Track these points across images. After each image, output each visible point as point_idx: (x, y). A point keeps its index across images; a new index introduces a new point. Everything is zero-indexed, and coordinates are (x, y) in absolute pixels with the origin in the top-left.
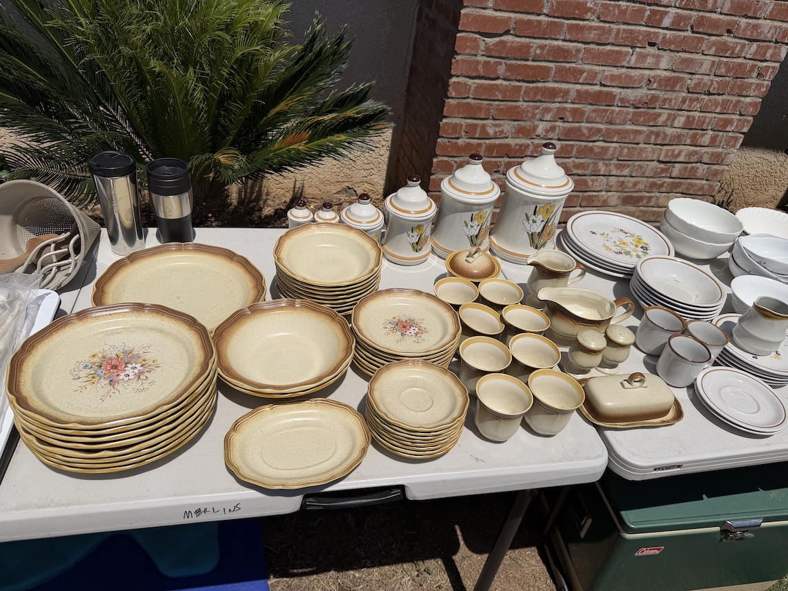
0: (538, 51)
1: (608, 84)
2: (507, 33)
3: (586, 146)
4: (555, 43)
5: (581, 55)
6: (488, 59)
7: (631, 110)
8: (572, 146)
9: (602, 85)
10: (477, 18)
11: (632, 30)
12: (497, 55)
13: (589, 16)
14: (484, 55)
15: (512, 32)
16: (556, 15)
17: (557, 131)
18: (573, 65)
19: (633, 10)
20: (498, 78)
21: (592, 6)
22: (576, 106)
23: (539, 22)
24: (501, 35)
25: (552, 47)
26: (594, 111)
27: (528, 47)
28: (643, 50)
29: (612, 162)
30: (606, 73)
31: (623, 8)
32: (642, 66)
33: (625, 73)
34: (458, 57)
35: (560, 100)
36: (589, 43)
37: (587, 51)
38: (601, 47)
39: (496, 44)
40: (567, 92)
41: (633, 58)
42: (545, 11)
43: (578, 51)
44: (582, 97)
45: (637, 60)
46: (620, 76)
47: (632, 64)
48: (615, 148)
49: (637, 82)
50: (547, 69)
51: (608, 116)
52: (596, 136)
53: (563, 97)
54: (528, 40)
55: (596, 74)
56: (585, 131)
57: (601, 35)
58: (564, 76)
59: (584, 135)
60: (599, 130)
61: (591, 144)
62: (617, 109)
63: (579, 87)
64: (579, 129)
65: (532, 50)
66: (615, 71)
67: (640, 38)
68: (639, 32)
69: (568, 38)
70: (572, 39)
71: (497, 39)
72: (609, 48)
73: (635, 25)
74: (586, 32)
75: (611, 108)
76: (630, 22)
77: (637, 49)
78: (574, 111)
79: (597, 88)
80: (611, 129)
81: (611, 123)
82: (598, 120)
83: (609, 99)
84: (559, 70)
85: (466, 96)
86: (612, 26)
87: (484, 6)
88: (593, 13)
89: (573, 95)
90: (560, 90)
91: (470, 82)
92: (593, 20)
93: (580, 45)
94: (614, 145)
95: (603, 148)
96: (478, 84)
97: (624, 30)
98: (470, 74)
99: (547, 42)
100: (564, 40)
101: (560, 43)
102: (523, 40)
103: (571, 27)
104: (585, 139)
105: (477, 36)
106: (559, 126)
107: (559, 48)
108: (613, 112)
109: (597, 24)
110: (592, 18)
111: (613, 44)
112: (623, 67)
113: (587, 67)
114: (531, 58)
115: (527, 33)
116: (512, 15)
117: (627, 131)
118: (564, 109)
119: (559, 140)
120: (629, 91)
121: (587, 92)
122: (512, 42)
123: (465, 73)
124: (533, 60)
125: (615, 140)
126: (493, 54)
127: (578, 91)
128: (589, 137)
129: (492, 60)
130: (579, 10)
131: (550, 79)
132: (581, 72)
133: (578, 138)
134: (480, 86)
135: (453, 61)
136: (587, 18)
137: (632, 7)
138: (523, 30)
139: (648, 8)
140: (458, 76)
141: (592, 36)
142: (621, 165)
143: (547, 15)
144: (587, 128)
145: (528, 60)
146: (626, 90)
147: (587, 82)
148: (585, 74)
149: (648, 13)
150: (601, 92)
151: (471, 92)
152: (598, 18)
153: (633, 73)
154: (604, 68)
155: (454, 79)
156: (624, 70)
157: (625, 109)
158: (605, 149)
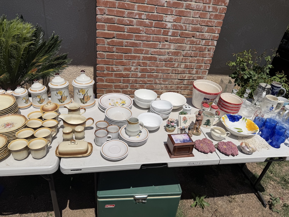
0: (126, 44)
1: (154, 54)
2: (114, 38)
3: (150, 74)
4: (132, 41)
5: (142, 45)
6: (109, 46)
7: (164, 62)
8: (145, 74)
9: (151, 54)
10: (102, 33)
11: (158, 37)
12: (112, 45)
13: (141, 32)
14: (107, 45)
15: (115, 37)
16: (130, 32)
17: (139, 69)
18: (140, 48)
19: (157, 30)
20: (114, 52)
21: (142, 29)
22: (143, 61)
23: (124, 34)
24: (112, 38)
25: (131, 42)
26: (150, 63)
27: (122, 42)
28: (163, 43)
29: (161, 80)
30: (152, 51)
31: (153, 30)
32: (164, 48)
33: (159, 50)
34: (98, 45)
35: (137, 59)
36: (144, 41)
37: (144, 43)
38: (148, 42)
39: (111, 41)
40: (139, 57)
41: (161, 45)
42: (126, 31)
43: (140, 43)
44: (145, 58)
45: (162, 46)
46: (157, 51)
47: (160, 47)
48: (161, 75)
49: (164, 53)
50: (131, 49)
51: (156, 64)
52: (153, 71)
53: (138, 58)
54: (122, 40)
55: (148, 51)
56: (149, 69)
57: (147, 38)
58: (137, 51)
59: (148, 71)
60: (154, 69)
61: (152, 74)
62: (159, 62)
63: (143, 55)
64: (146, 69)
65: (124, 43)
66: (155, 50)
67: (162, 39)
68: (161, 37)
69: (136, 39)
70: (137, 39)
71: (111, 40)
72: (151, 42)
73: (159, 35)
74: (142, 37)
75: (156, 62)
76: (157, 34)
77: (161, 43)
78: (143, 63)
79: (150, 55)
80: (158, 69)
81: (157, 67)
82: (152, 66)
83: (155, 59)
84: (135, 50)
85: (104, 58)
86: (151, 35)
87: (104, 29)
88: (143, 31)
89: (142, 58)
90: (137, 56)
91: (104, 53)
92: (143, 34)
93: (140, 42)
94: (160, 74)
95: (156, 75)
96: (107, 54)
97: (155, 37)
98: (103, 51)
99: (129, 41)
100: (134, 40)
101: (133, 41)
102: (120, 40)
103: (136, 36)
104: (149, 72)
105: (103, 39)
106: (139, 68)
107: (133, 42)
108: (157, 63)
109: (145, 35)
110: (143, 33)
111: (152, 41)
112: (158, 48)
113: (144, 49)
114: (124, 46)
115: (121, 38)
116: (114, 32)
117: (164, 69)
118: (139, 62)
119: (140, 72)
120: (162, 56)
121: (146, 57)
122: (116, 41)
123: (101, 50)
124: (125, 46)
125: (160, 72)
126: (110, 44)
127: (143, 56)
128: (151, 71)
129: (111, 46)
130: (138, 30)
131: (133, 52)
132: (143, 50)
133: (147, 72)
134: (108, 55)
135: (97, 46)
136: (141, 33)
137: (156, 29)
138: (119, 37)
139: (162, 29)
140: (99, 51)
141: (144, 39)
142: (164, 80)
143: (127, 32)
144: (149, 68)
145: (123, 46)
146: (160, 56)
147: (146, 53)
148: (144, 51)
149: (162, 31)
150: (151, 57)
151: (105, 56)
152: (145, 33)
153: (161, 50)
154: (151, 49)
155: (98, 52)
156: (158, 49)
157: (162, 62)
158: (157, 76)
